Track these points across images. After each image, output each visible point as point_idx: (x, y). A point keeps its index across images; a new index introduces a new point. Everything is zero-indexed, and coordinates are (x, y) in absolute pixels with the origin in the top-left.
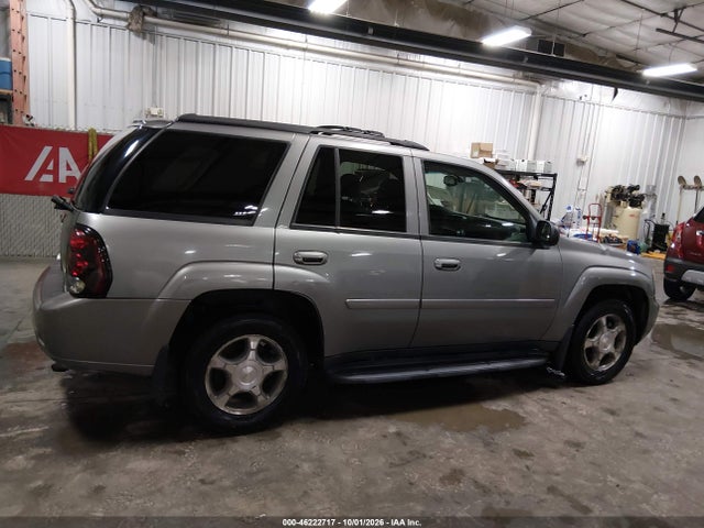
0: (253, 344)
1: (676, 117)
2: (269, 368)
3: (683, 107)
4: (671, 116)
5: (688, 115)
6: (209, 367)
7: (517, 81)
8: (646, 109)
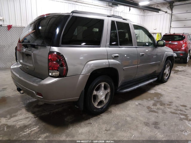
0: (103, 85)
1: (143, 16)
2: (106, 92)
3: (144, 13)
4: (142, 16)
5: (145, 15)
6: (93, 95)
7: (107, 7)
8: (136, 14)
